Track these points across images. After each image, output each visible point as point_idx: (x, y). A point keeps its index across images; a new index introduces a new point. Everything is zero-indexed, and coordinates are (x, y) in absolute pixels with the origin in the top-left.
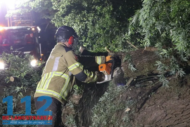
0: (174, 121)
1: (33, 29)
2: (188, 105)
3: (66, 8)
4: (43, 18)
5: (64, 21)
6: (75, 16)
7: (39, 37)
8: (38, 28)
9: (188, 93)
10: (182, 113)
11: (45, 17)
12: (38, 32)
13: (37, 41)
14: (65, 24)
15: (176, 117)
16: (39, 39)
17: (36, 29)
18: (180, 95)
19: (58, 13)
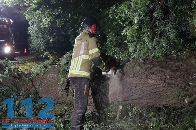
0: (129, 93)
1: (7, 21)
2: (140, 81)
3: (37, 4)
4: (15, 12)
5: (35, 15)
6: (44, 11)
7: (12, 28)
8: (11, 20)
9: (141, 72)
10: (135, 88)
11: (17, 11)
12: (11, 24)
13: (10, 31)
14: (36, 17)
15: (131, 90)
16: (12, 29)
17: (9, 22)
18: (134, 74)
19: (30, 7)
